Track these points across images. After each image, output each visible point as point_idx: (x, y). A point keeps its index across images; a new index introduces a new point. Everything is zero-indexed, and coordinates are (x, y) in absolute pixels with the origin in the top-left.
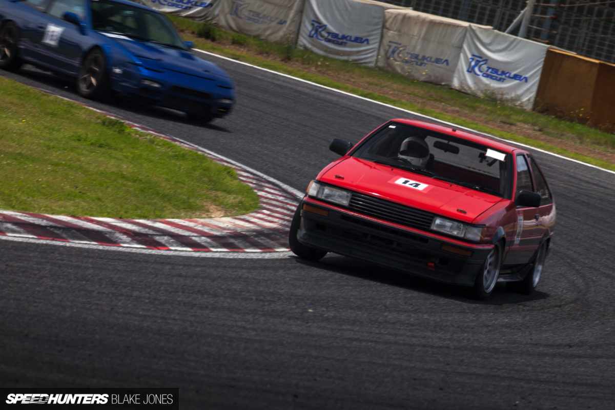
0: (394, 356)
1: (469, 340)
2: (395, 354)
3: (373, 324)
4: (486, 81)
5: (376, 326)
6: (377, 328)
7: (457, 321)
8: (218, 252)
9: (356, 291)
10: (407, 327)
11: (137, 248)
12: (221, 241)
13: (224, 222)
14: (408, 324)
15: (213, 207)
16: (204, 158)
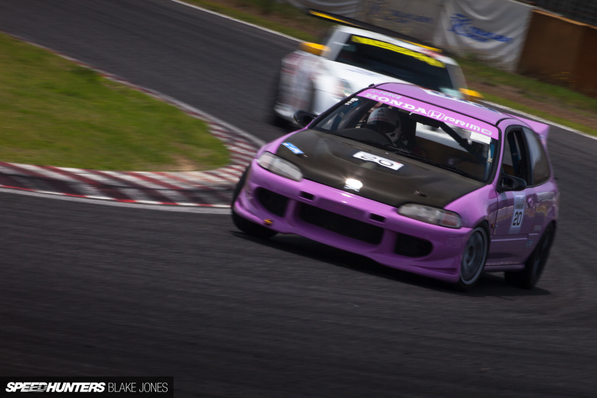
4: (468, 41)
8: (187, 207)
11: (103, 199)
12: (191, 195)
13: (194, 177)
15: (182, 160)
16: (175, 110)
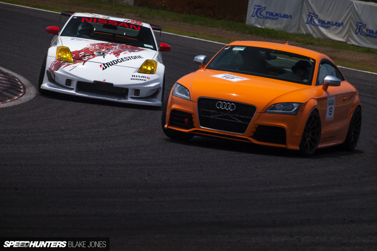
0: (71, 159)
1: (113, 144)
2: (71, 158)
3: (56, 142)
5: (58, 142)
6: (59, 143)
7: (105, 134)
9: (43, 123)
10: (76, 141)
14: (76, 139)
